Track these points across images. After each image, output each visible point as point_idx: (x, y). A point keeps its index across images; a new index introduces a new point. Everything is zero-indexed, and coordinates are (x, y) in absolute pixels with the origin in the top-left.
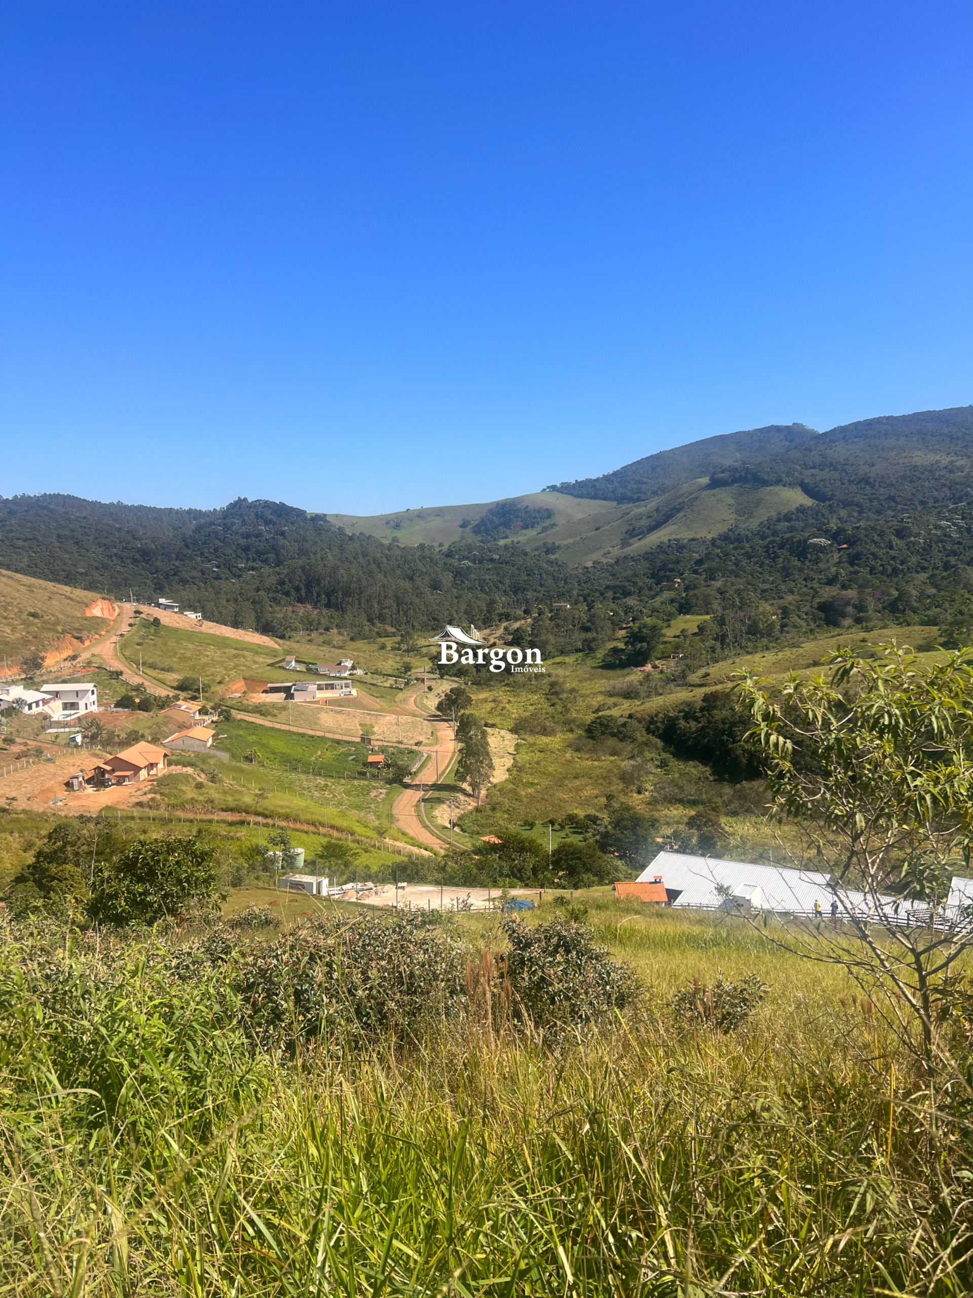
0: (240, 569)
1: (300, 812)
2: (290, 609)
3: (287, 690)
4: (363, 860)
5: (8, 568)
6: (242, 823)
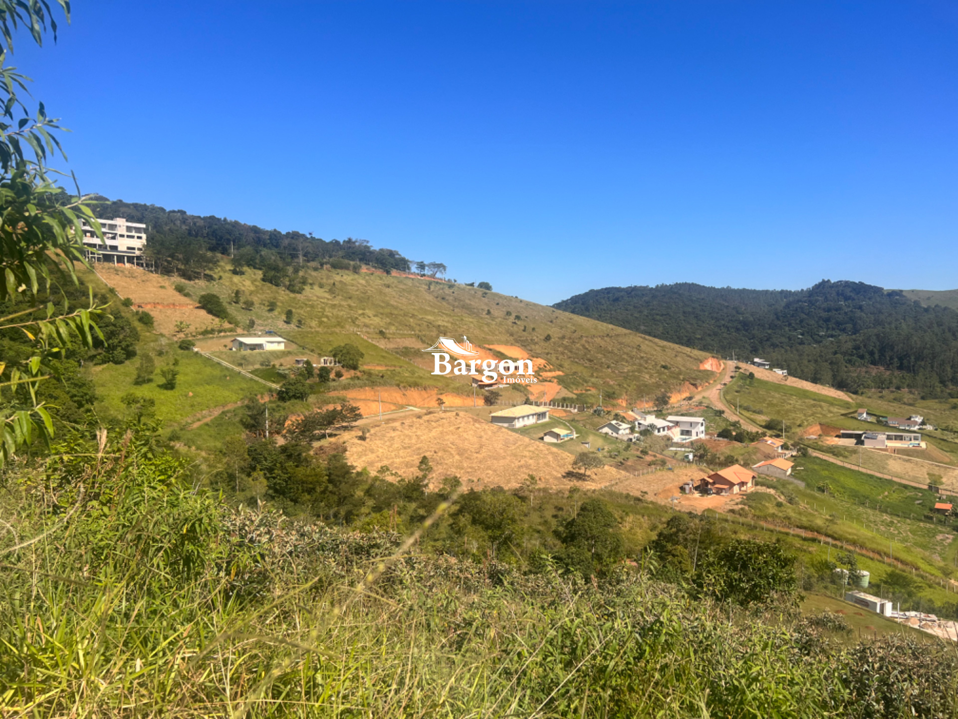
0: (821, 337)
1: (866, 541)
2: (864, 369)
3: (858, 437)
4: (926, 594)
6: (814, 540)
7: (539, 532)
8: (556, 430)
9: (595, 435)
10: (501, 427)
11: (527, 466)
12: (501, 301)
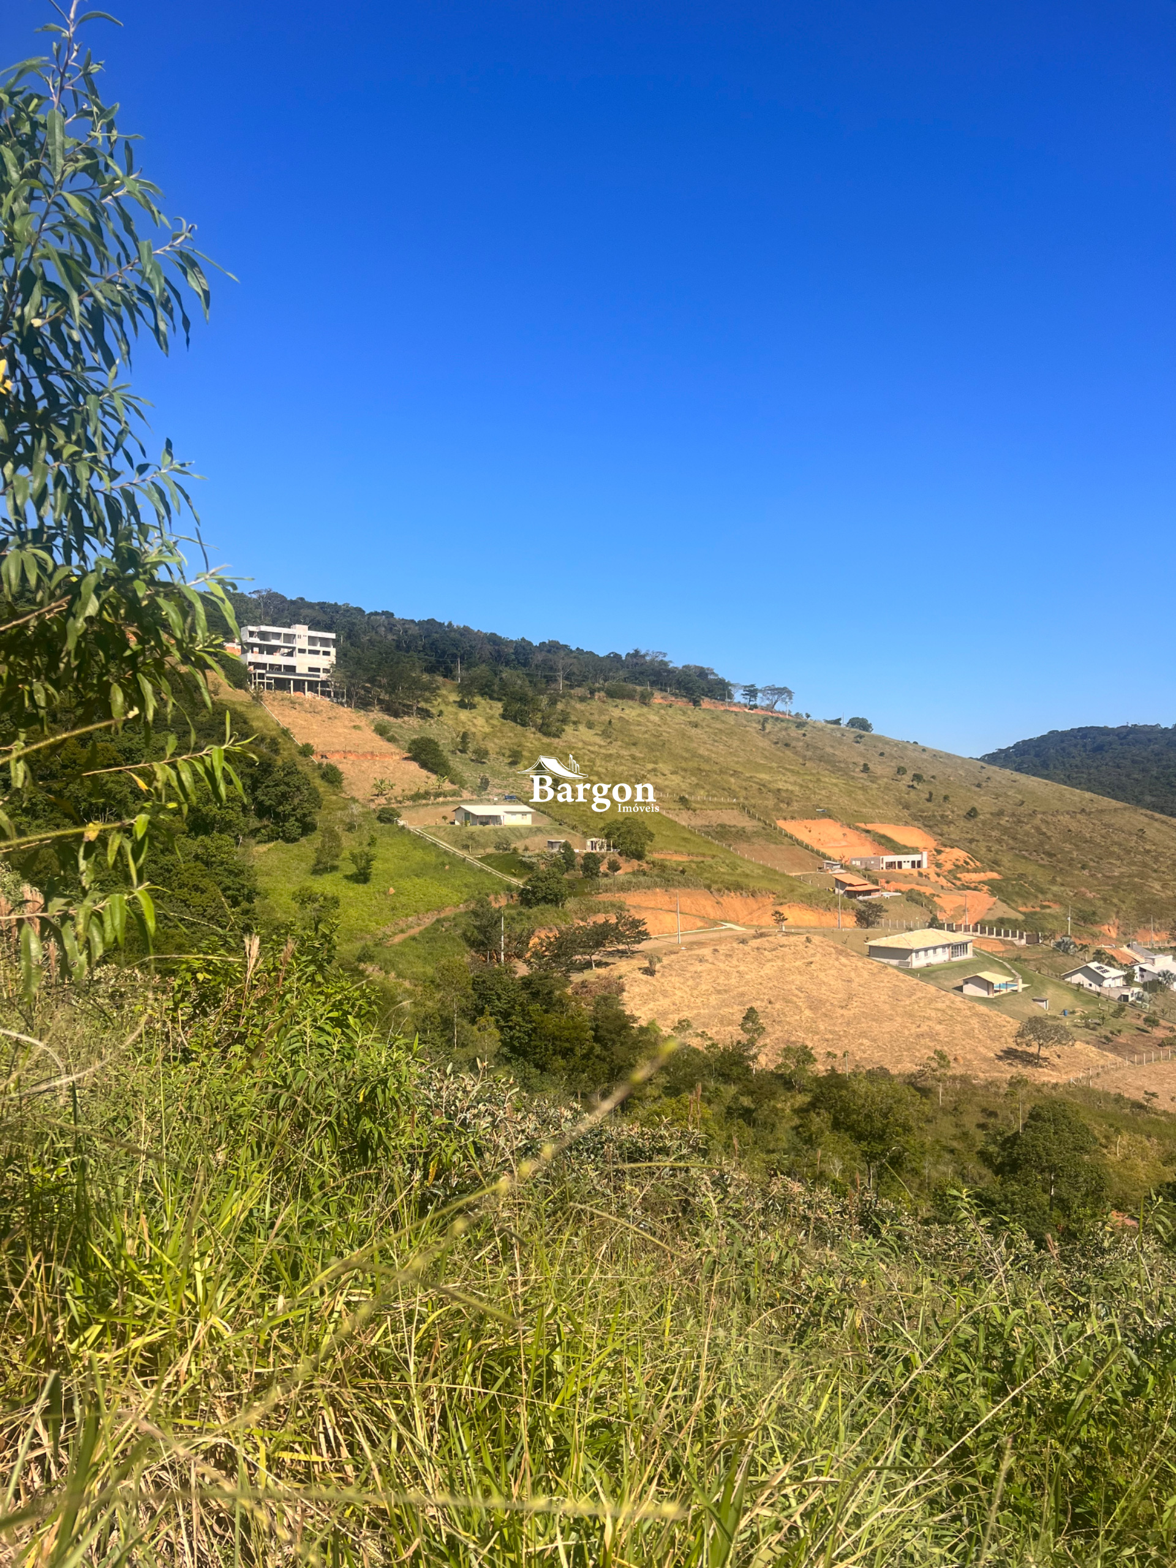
5: (1162, 811)
7: (952, 1151)
8: (986, 975)
9: (1059, 986)
10: (886, 966)
11: (933, 1036)
12: (887, 750)
